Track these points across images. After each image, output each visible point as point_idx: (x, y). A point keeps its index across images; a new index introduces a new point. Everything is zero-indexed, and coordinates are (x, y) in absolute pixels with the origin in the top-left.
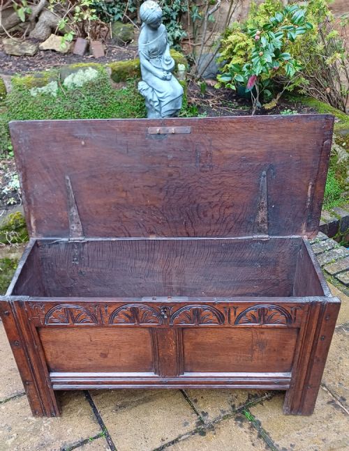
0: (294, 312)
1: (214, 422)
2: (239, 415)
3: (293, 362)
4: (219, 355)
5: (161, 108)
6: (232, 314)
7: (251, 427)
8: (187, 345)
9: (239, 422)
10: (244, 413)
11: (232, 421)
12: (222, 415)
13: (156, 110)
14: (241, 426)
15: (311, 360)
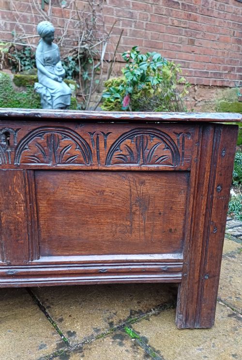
0: (181, 141)
1: (83, 343)
2: (118, 332)
3: (184, 234)
4: (87, 223)
5: (53, 102)
6: (102, 145)
7: (135, 345)
8: (43, 205)
9: (118, 340)
10: (124, 331)
11: (108, 340)
12: (95, 334)
13: (49, 104)
14: (121, 344)
15: (206, 227)
